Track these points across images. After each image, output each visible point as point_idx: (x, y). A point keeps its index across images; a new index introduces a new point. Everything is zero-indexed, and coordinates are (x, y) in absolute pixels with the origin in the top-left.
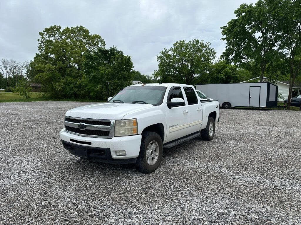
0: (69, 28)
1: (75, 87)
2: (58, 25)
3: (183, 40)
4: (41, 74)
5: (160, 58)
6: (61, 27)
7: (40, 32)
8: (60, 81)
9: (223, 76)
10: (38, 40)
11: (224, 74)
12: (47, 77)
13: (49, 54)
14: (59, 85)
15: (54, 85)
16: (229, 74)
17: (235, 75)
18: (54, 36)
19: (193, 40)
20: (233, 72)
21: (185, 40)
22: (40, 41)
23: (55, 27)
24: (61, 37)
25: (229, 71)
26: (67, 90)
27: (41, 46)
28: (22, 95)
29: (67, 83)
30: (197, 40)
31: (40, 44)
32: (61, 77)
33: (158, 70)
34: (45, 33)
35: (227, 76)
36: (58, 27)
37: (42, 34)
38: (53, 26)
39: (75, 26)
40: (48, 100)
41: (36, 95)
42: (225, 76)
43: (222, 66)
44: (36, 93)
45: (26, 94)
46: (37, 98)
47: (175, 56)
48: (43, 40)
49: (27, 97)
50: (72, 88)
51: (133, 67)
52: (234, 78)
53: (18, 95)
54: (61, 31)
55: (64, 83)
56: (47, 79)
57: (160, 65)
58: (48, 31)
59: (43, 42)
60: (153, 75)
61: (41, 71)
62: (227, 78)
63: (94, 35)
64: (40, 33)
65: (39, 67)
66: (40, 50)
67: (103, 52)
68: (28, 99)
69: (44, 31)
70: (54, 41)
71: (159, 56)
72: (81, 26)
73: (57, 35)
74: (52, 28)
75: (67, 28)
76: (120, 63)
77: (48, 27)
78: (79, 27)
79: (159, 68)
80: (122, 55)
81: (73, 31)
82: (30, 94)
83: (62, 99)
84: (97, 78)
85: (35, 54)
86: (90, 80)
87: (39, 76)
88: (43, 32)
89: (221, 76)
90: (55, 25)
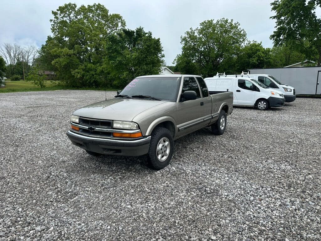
0: (85, 7)
1: (96, 74)
2: (73, 3)
3: (212, 20)
4: (57, 59)
5: (184, 39)
6: (77, 5)
7: (53, 11)
8: (79, 67)
9: (255, 61)
10: (51, 21)
11: (256, 58)
12: (65, 63)
13: (64, 37)
14: (78, 73)
15: (73, 73)
16: (262, 59)
17: (268, 60)
18: (69, 15)
19: (222, 19)
20: (266, 56)
21: (213, 20)
22: (53, 21)
23: (70, 4)
24: (77, 18)
25: (262, 55)
26: (87, 78)
27: (53, 27)
28: (36, 84)
29: (87, 70)
30: (226, 19)
31: (53, 26)
32: (79, 63)
33: (181, 55)
34: (59, 12)
35: (259, 61)
36: (73, 6)
37: (55, 13)
38: (67, 4)
39: (92, 4)
40: (66, 89)
41: (51, 83)
42: (257, 60)
43: (254, 49)
44: (51, 82)
45: (40, 83)
46: (52, 87)
47: (200, 38)
48: (56, 20)
49: (41, 86)
50: (93, 75)
51: (163, 51)
52: (266, 63)
53: (32, 83)
54: (76, 10)
55: (83, 70)
56: (65, 65)
57: (184, 49)
58: (62, 9)
59: (56, 23)
60: (176, 60)
61: (57, 56)
62: (259, 63)
63: (113, 14)
64: (53, 13)
65: (55, 51)
66: (54, 33)
67: (129, 34)
68: (43, 88)
69: (58, 10)
70: (68, 21)
71: (183, 38)
72: (99, 4)
73: (72, 15)
74: (66, 6)
75: (83, 6)
76: (148, 46)
77: (62, 5)
78: (97, 6)
79: (182, 53)
80: (150, 36)
81: (90, 9)
82: (45, 82)
83: (81, 87)
84: (123, 64)
85: (47, 38)
86: (116, 66)
87: (56, 63)
88: (56, 11)
89: (253, 60)
90: (70, 3)
